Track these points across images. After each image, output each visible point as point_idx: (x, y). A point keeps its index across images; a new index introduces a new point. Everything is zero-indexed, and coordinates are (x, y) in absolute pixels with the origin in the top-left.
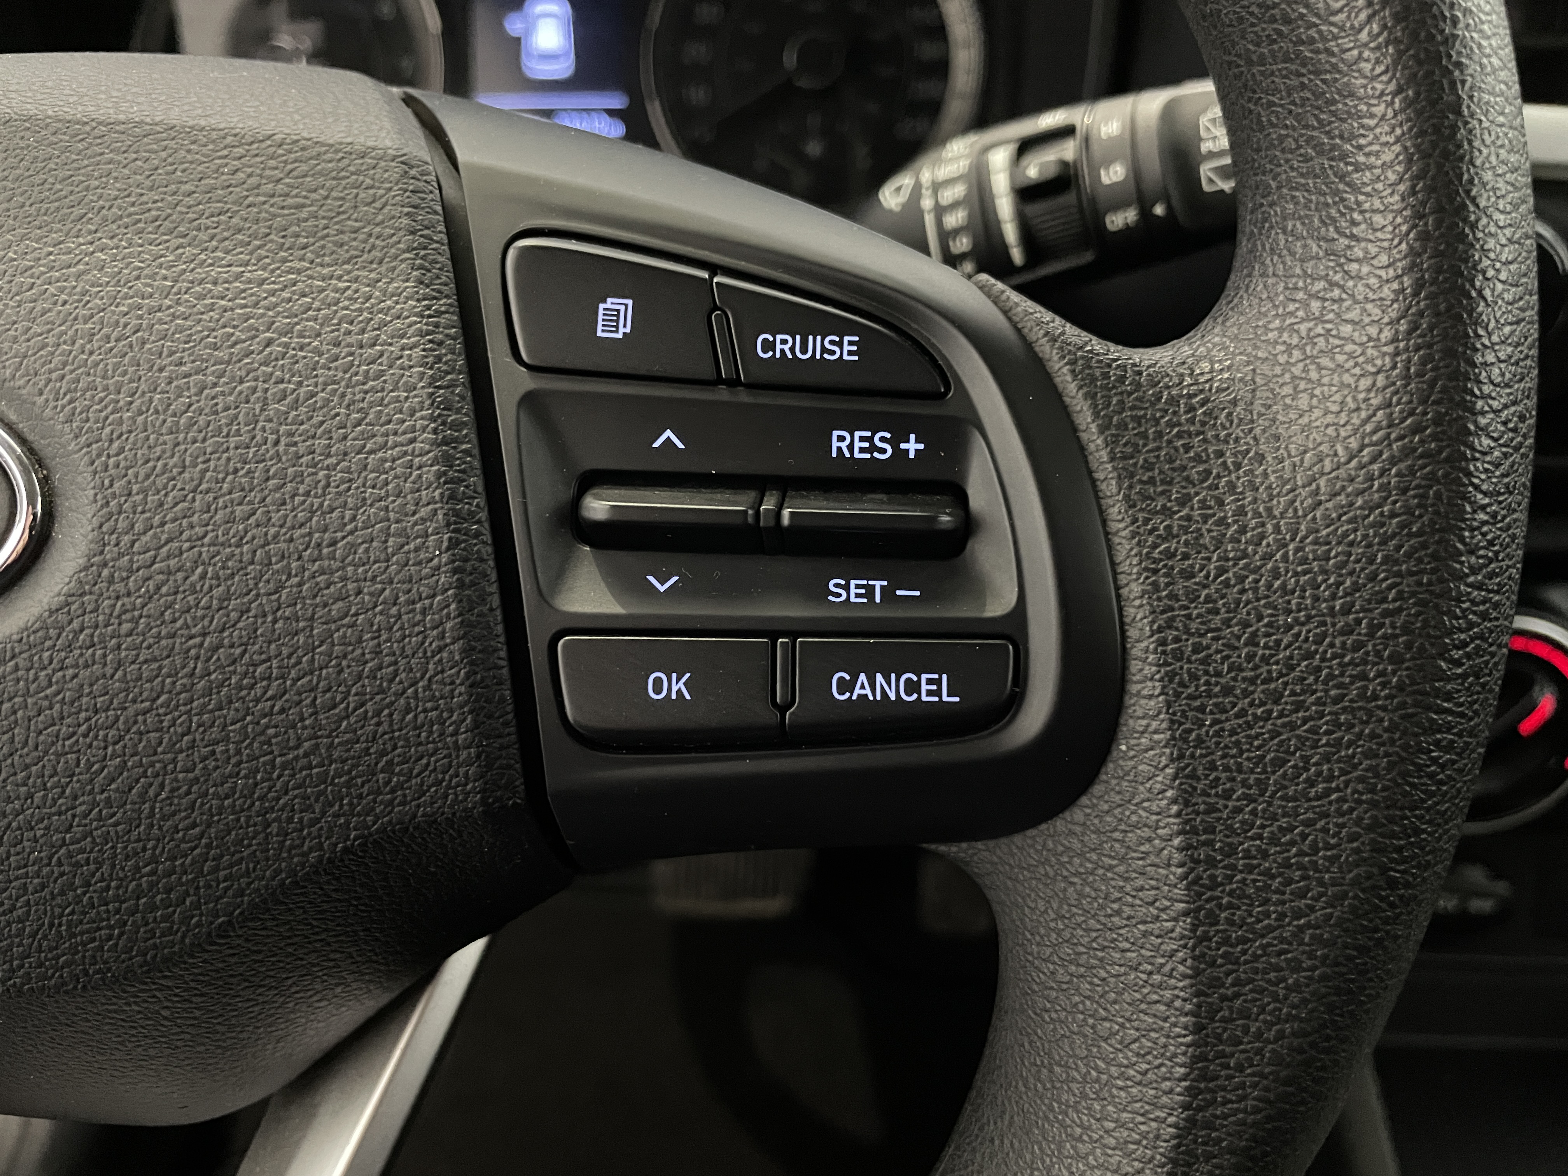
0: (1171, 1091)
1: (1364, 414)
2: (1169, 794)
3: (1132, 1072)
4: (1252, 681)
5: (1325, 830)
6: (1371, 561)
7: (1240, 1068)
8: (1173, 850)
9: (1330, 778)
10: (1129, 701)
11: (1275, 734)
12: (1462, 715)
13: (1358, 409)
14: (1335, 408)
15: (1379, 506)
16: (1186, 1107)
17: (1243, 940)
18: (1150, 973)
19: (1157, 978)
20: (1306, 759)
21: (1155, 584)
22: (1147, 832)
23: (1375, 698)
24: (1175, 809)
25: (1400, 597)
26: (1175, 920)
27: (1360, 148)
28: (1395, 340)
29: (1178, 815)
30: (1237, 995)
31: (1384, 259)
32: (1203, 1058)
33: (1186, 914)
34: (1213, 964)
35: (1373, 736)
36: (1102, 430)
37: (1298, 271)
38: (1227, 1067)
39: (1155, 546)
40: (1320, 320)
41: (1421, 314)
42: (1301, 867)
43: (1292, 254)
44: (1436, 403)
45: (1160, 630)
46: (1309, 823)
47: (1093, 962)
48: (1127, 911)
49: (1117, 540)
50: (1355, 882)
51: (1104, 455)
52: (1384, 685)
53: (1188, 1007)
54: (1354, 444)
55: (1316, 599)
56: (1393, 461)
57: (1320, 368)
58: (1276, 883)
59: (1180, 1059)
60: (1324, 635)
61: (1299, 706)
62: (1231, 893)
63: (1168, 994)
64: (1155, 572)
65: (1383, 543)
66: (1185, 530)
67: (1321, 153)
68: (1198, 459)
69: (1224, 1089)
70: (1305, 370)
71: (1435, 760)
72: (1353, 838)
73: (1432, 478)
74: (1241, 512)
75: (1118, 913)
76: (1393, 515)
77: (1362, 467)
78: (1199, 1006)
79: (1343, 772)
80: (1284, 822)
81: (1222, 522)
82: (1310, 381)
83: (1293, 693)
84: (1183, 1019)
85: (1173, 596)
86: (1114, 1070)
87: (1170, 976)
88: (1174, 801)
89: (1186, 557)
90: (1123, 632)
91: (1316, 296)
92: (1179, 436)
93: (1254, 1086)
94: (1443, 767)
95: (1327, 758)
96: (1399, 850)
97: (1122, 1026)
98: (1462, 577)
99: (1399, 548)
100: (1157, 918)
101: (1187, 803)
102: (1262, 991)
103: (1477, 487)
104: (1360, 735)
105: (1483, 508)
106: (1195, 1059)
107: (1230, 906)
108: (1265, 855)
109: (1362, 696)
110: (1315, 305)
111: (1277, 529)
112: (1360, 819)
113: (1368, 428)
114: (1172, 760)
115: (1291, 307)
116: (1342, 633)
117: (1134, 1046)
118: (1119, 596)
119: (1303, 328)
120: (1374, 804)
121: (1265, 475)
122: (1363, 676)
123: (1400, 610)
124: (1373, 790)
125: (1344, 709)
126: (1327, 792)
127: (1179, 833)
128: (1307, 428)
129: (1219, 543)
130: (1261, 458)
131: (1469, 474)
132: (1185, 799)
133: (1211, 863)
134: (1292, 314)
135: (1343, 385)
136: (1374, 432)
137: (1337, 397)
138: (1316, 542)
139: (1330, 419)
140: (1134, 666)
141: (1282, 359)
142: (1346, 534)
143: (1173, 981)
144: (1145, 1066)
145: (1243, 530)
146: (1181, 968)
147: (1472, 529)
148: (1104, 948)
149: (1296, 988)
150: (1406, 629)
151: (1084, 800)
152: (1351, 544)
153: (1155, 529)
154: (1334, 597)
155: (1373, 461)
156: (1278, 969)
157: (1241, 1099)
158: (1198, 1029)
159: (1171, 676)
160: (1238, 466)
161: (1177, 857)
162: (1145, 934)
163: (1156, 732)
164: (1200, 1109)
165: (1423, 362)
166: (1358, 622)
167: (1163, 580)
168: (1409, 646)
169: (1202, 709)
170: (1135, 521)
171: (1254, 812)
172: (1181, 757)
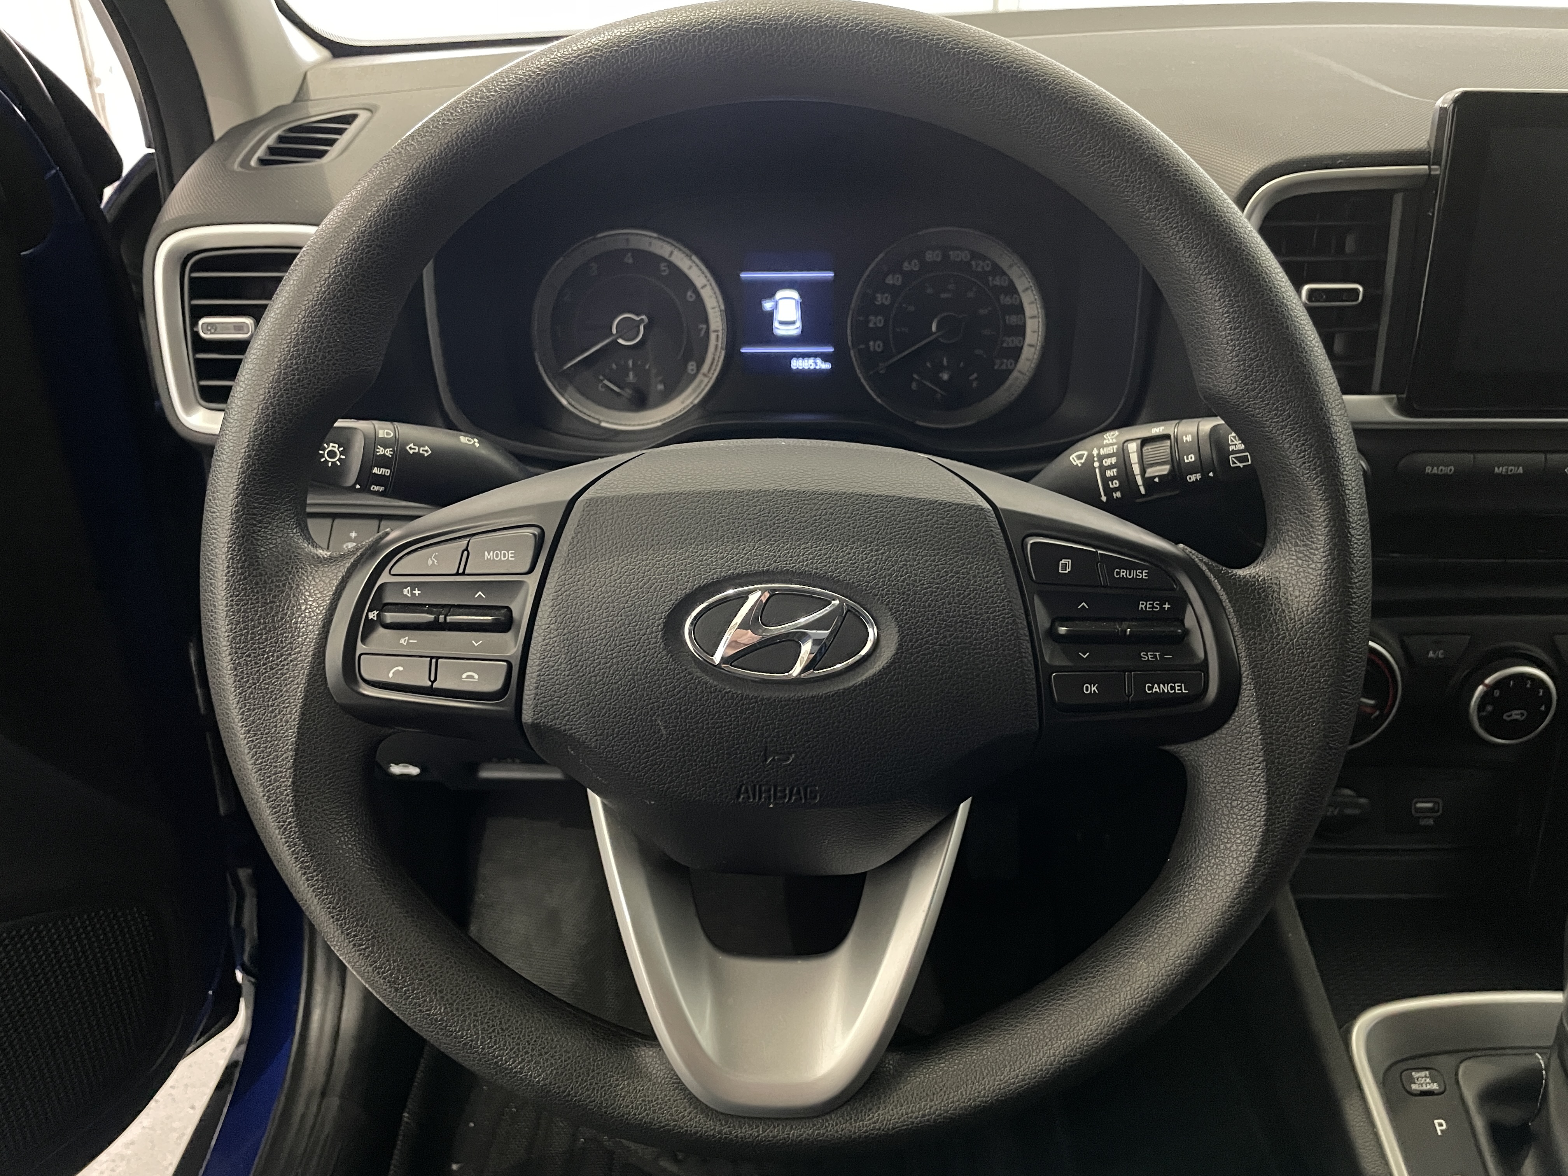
0: (1260, 821)
1: (1317, 598)
2: (1257, 721)
3: (1245, 817)
4: (1283, 684)
5: (1308, 732)
6: (1320, 645)
7: (1283, 811)
8: (1258, 740)
9: (1309, 715)
10: (1242, 691)
11: (1290, 701)
12: (1350, 693)
13: (1315, 597)
14: (1307, 596)
15: (1323, 628)
16: (1266, 825)
17: (1282, 769)
18: (1251, 782)
19: (1254, 784)
20: (1302, 709)
21: (1251, 653)
22: (1249, 735)
23: (1323, 688)
24: (1259, 727)
25: (1330, 656)
26: (1260, 763)
27: (1313, 515)
28: (1326, 575)
29: (1260, 728)
30: (1281, 787)
31: (1322, 549)
32: (1271, 808)
33: (1263, 761)
34: (1273, 778)
35: (1323, 700)
36: (1230, 602)
37: (1293, 549)
38: (1279, 811)
39: (1250, 640)
40: (1301, 566)
41: (1334, 568)
42: (1301, 744)
43: (1291, 543)
44: (1341, 595)
45: (1253, 668)
46: (1303, 729)
47: (1230, 781)
48: (1242, 762)
49: (1237, 638)
50: (1319, 748)
51: (1231, 610)
52: (1326, 684)
53: (1265, 792)
54: (1313, 607)
55: (1303, 657)
56: (1327, 613)
57: (1302, 583)
58: (1293, 750)
59: (1263, 810)
60: (1306, 668)
61: (1299, 692)
62: (1278, 754)
63: (1258, 788)
64: (1251, 649)
65: (1324, 639)
66: (1259, 635)
67: (1301, 514)
68: (1262, 611)
69: (1278, 818)
70: (1297, 583)
71: (1343, 708)
72: (1317, 734)
73: (1339, 619)
74: (1278, 629)
75: (1239, 763)
76: (1327, 630)
77: (1316, 615)
78: (1269, 791)
79: (1313, 713)
80: (1295, 729)
81: (1272, 632)
82: (1299, 586)
83: (1297, 688)
84: (1263, 796)
85: (1257, 657)
86: (1239, 817)
87: (1259, 782)
88: (1259, 724)
89: (1260, 644)
90: (1240, 669)
91: (1300, 558)
92: (1256, 603)
93: (1288, 817)
94: (1345, 710)
95: (1308, 708)
96: (1332, 737)
97: (1242, 801)
98: (1349, 650)
99: (1329, 641)
100: (1253, 764)
101: (1263, 725)
102: (1289, 785)
103: (1353, 621)
104: (1318, 701)
105: (1356, 627)
106: (1268, 809)
107: (1279, 758)
108: (1289, 741)
109: (1319, 688)
110: (1300, 562)
111: (1290, 635)
112: (1319, 727)
113: (1319, 602)
114: (1258, 710)
115: (1291, 561)
116: (1312, 668)
117: (1247, 808)
118: (1238, 657)
119: (1296, 568)
120: (1324, 723)
121: (1285, 617)
122: (1320, 682)
123: (1330, 660)
124: (1323, 718)
125: (1313, 693)
126: (1309, 719)
127: (1261, 734)
128: (1298, 602)
129: (1271, 638)
130: (1284, 611)
131: (1351, 617)
132: (1262, 723)
133: (1271, 744)
134: (1292, 563)
135: (1310, 589)
136: (1320, 604)
137: (1308, 592)
138: (1302, 639)
139: (1306, 599)
140: (1244, 680)
141: (1290, 578)
142: (1312, 636)
143: (1259, 784)
144: (1250, 814)
145: (1279, 635)
146: (1262, 779)
147: (1352, 634)
148: (1234, 776)
149: (1301, 783)
150: (1332, 667)
151: (1226, 726)
152: (1314, 640)
153: (1250, 634)
154: (1308, 657)
155: (1320, 613)
156: (1294, 777)
157: (1283, 821)
158: (1269, 799)
159: (1257, 683)
160: (1276, 614)
161: (1260, 742)
162: (1249, 769)
163: (1252, 701)
164: (1270, 825)
165: (1335, 583)
166: (1317, 664)
167: (1253, 652)
168: (1333, 672)
169: (1267, 694)
170: (1243, 632)
171: (1285, 727)
172: (1261, 709)
